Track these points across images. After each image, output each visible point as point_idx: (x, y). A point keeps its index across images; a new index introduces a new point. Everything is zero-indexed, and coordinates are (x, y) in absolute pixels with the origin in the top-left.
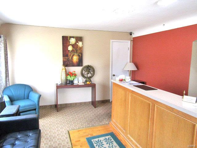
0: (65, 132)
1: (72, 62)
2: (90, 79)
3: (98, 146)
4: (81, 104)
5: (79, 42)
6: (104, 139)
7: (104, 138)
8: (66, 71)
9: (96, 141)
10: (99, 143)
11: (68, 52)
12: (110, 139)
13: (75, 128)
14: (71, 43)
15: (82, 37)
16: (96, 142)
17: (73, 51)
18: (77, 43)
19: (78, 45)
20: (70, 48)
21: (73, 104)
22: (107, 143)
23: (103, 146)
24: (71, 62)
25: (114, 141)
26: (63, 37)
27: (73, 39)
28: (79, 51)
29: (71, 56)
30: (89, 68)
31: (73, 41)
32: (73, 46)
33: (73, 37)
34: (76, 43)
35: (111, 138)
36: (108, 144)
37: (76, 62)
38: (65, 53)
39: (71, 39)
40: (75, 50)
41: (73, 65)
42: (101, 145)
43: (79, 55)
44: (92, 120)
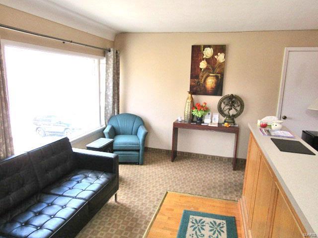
0: (161, 191)
1: (205, 87)
2: (233, 119)
3: (193, 228)
4: (213, 158)
5: (219, 54)
6: (211, 222)
7: (212, 220)
8: (192, 101)
9: (196, 220)
10: (199, 224)
11: (199, 70)
12: (221, 226)
13: (179, 191)
14: (204, 57)
15: (225, 46)
16: (194, 222)
17: (207, 69)
18: (216, 57)
19: (216, 59)
20: (203, 65)
21: (201, 155)
22: (211, 230)
23: (202, 231)
24: (203, 88)
25: (225, 232)
26: (193, 47)
27: (209, 48)
28: (218, 70)
29: (204, 77)
30: (233, 100)
31: (208, 52)
32: (208, 60)
33: (209, 46)
34: (213, 57)
35: (225, 225)
36: (212, 232)
37: (212, 88)
38: (195, 73)
39: (206, 49)
40: (210, 68)
41: (206, 92)
42: (199, 229)
43: (217, 77)
44: (214, 187)
